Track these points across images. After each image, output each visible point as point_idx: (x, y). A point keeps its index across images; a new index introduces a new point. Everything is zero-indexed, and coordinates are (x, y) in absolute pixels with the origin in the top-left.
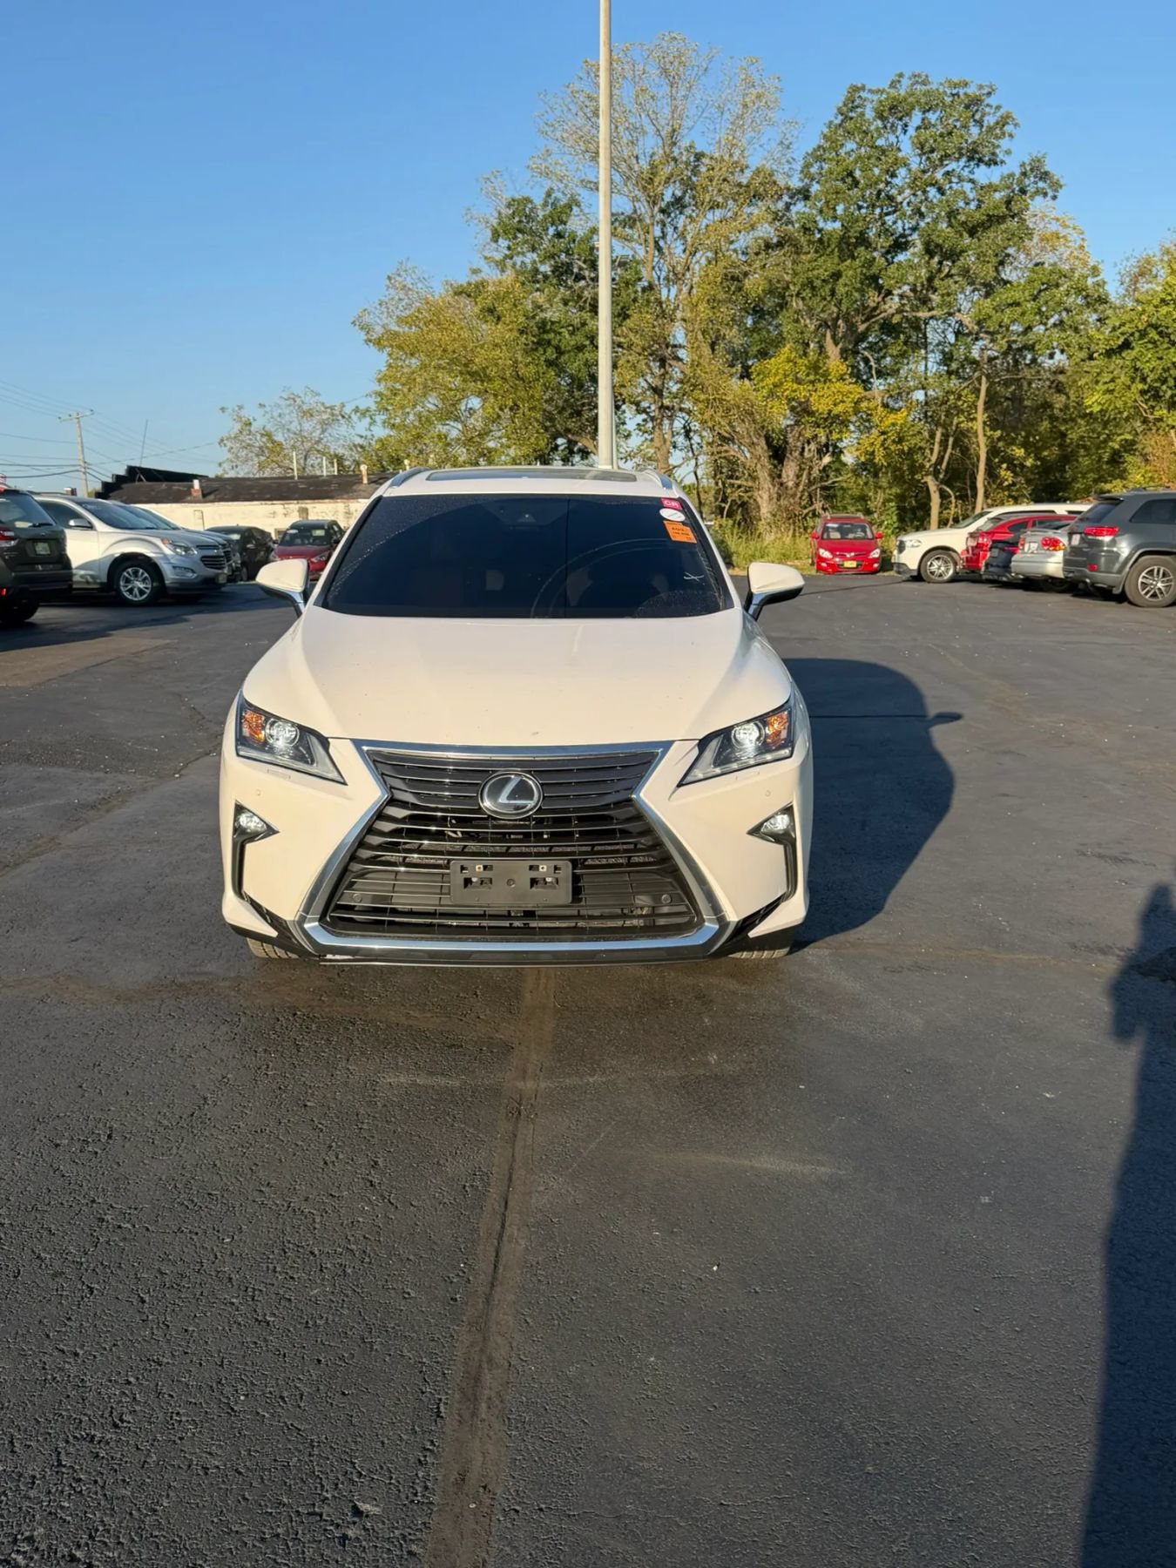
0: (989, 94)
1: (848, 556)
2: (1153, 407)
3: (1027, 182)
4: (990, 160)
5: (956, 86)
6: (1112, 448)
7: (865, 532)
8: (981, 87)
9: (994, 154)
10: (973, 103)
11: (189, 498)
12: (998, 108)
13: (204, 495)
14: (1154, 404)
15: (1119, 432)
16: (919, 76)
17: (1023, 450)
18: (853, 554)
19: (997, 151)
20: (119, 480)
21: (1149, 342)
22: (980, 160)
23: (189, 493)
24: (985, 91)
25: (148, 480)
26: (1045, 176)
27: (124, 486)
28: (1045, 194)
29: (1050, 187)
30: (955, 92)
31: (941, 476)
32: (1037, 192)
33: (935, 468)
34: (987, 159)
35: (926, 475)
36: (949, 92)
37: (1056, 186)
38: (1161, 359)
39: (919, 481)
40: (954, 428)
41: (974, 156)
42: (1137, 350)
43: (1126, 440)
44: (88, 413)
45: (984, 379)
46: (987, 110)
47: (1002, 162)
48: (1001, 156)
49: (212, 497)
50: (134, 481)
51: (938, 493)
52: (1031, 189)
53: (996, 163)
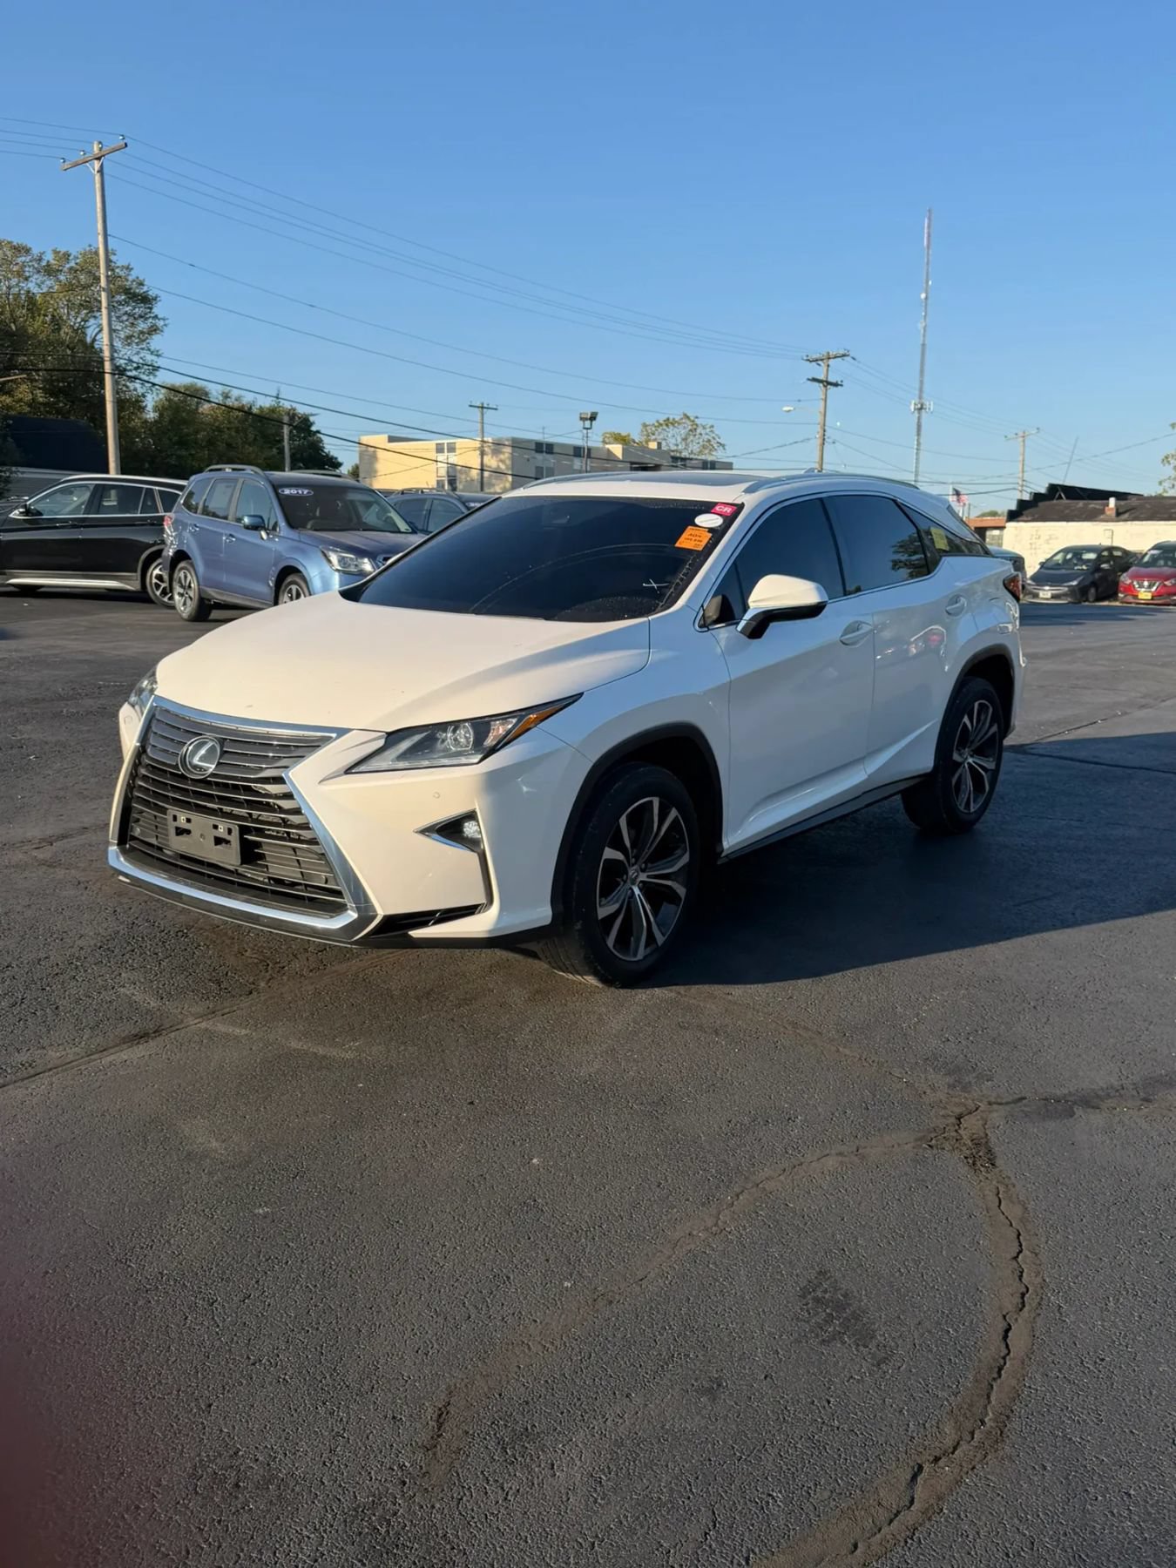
11: (1102, 517)
13: (1118, 514)
20: (1038, 497)
23: (1102, 512)
25: (1067, 498)
27: (1041, 504)
44: (1035, 431)
49: (1126, 516)
50: (1052, 499)
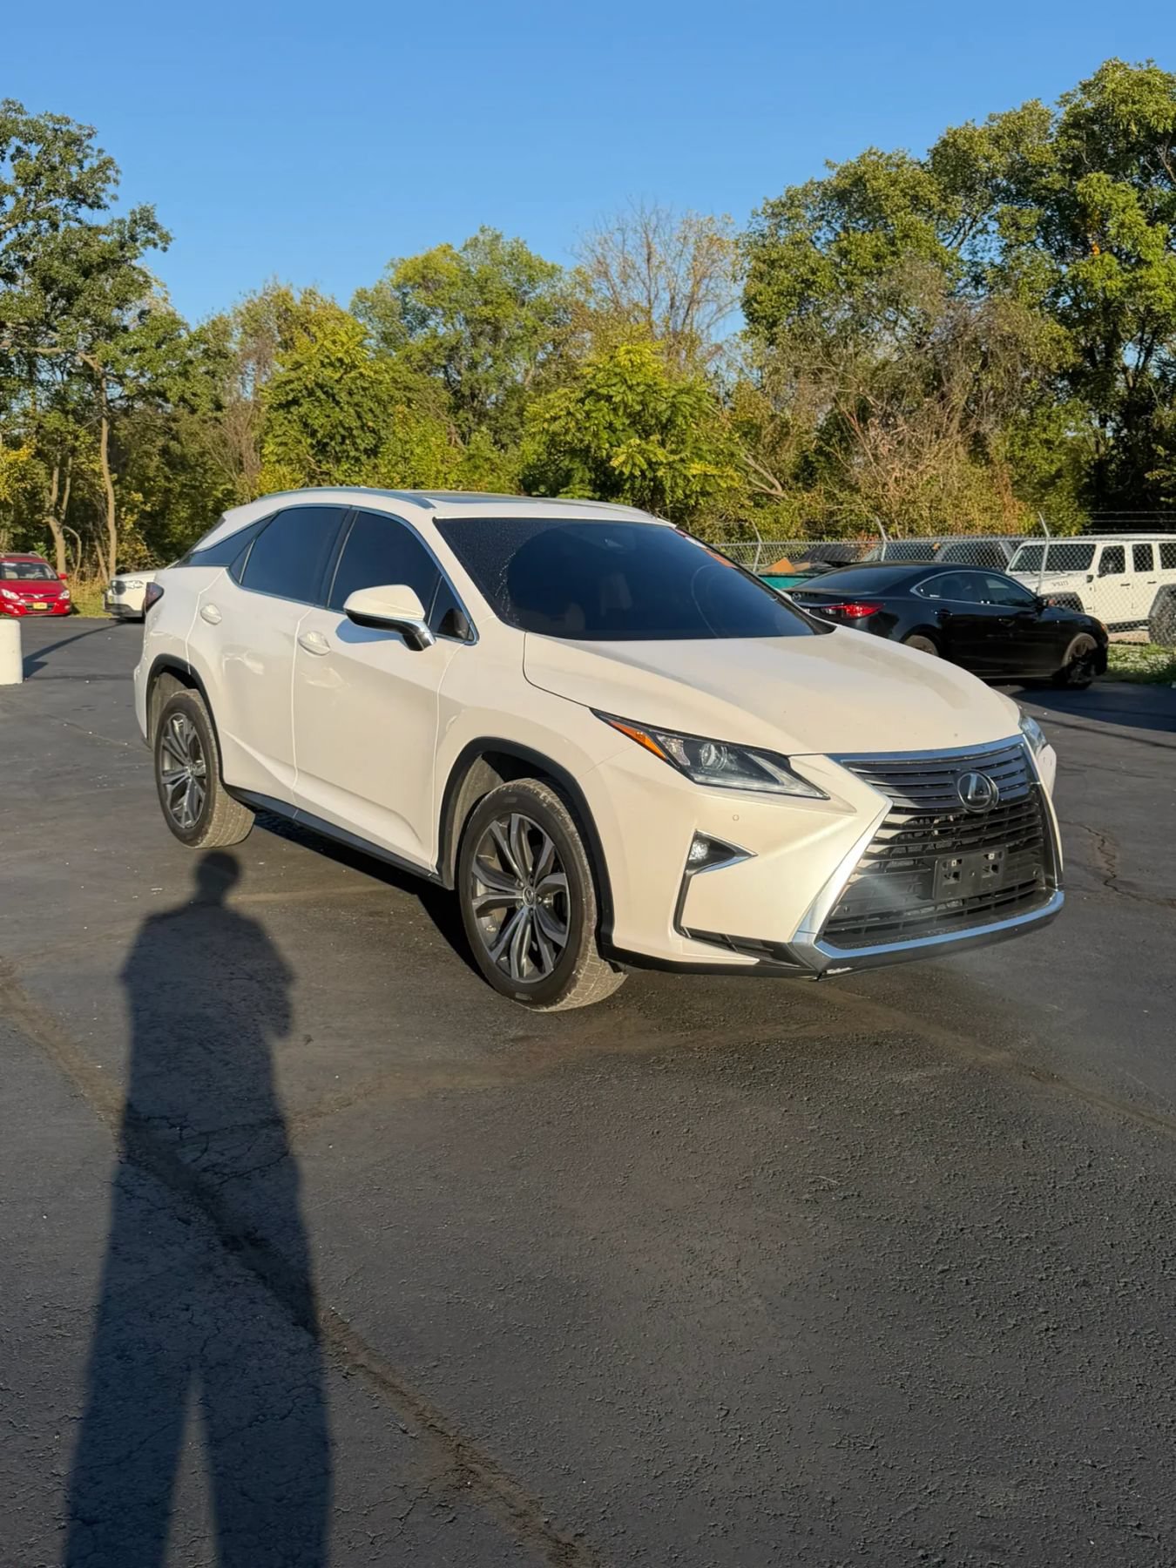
0: (90, 136)
1: (36, 597)
2: (320, 461)
3: (138, 230)
4: (93, 202)
5: (58, 121)
6: (216, 497)
7: (44, 573)
8: (81, 127)
9: (98, 197)
10: (74, 141)
12: (101, 151)
14: (321, 458)
15: (221, 481)
16: (14, 104)
17: (141, 495)
18: (42, 595)
19: (102, 195)
21: (316, 400)
22: (84, 201)
24: (86, 132)
26: (153, 227)
28: (155, 245)
29: (161, 239)
30: (57, 127)
31: (63, 517)
32: (148, 241)
33: (56, 510)
34: (90, 201)
35: (48, 516)
36: (51, 127)
37: (166, 238)
38: (328, 416)
39: (40, 522)
40: (70, 468)
41: (77, 194)
42: (306, 406)
43: (227, 489)
45: (104, 422)
46: (88, 151)
47: (106, 207)
48: (106, 200)
51: (61, 534)
52: (142, 237)
53: (99, 207)
